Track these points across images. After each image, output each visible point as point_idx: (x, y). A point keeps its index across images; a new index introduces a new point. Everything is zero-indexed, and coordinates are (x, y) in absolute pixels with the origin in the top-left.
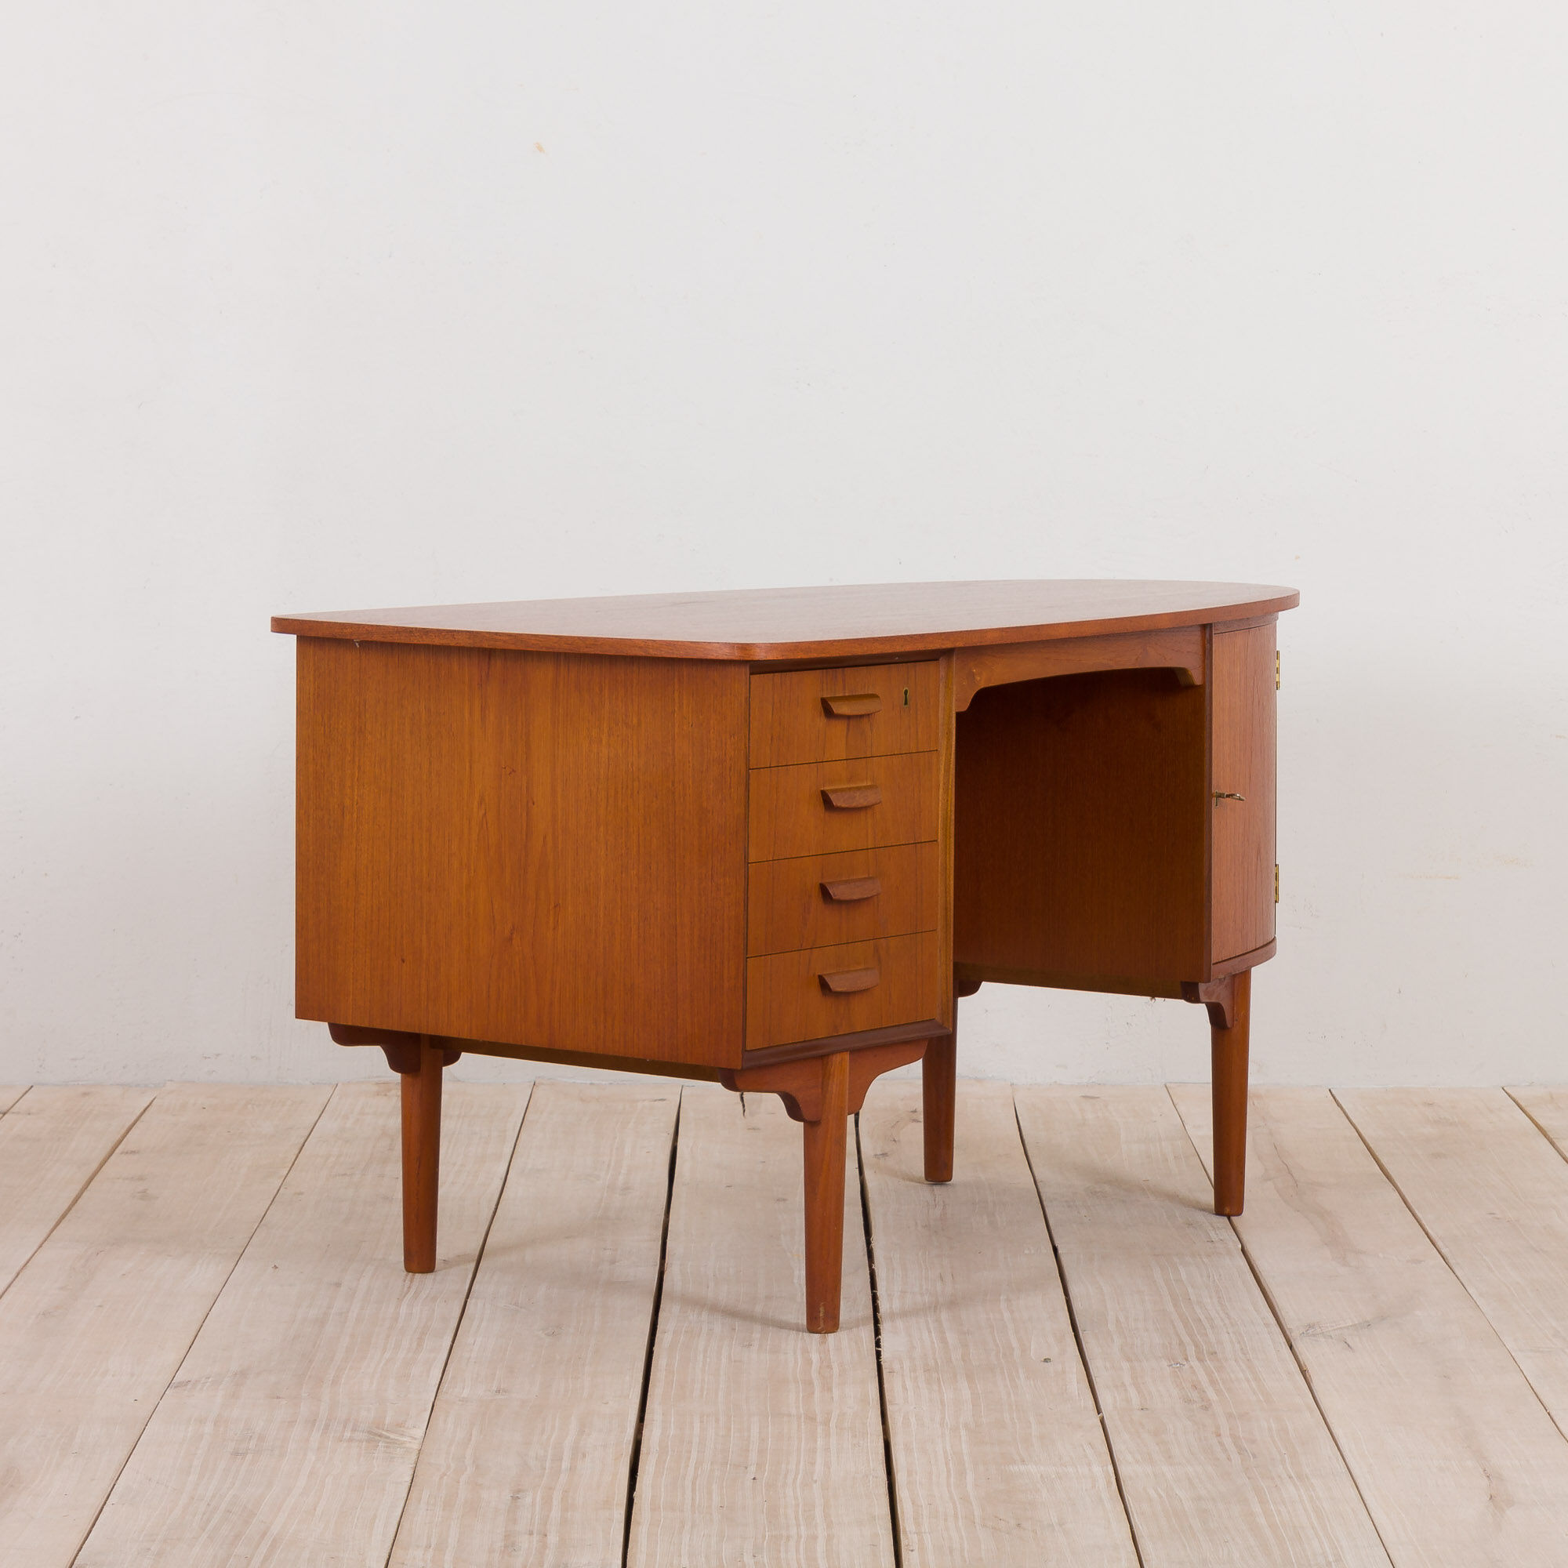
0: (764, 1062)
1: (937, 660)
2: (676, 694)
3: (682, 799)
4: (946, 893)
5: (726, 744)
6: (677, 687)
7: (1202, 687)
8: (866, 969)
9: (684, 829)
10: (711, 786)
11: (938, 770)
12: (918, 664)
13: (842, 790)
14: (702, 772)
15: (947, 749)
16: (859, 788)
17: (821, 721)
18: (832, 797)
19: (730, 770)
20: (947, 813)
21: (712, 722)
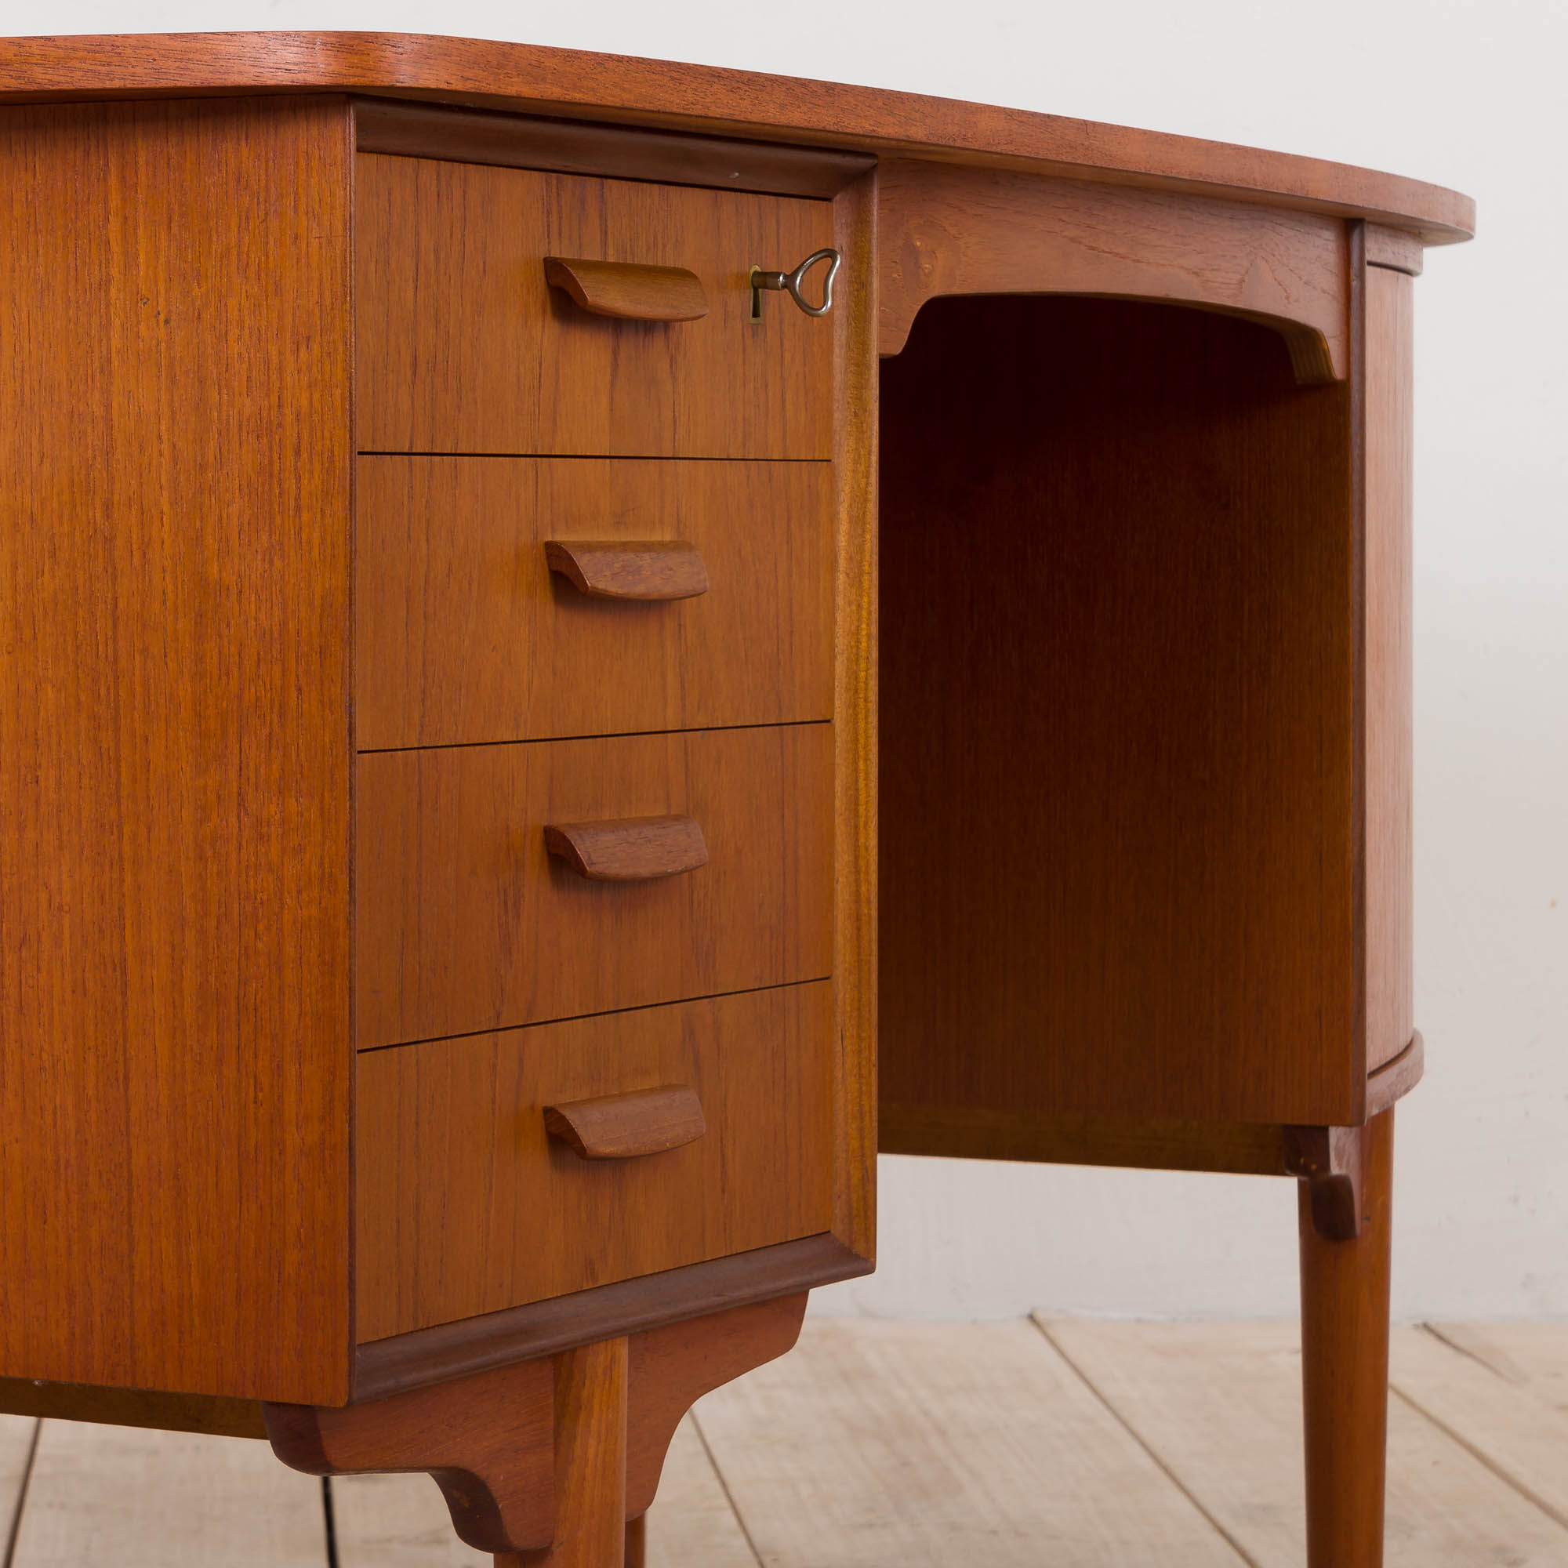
0: (409, 1379)
1: (828, 199)
2: (115, 224)
3: (136, 561)
4: (857, 872)
5: (281, 370)
6: (115, 202)
7: (1343, 387)
8: (666, 1088)
9: (145, 651)
10: (235, 509)
11: (833, 518)
12: (783, 201)
13: (605, 547)
14: (203, 468)
15: (856, 462)
16: (648, 547)
17: (546, 332)
18: (584, 562)
19: (298, 452)
20: (858, 641)
21: (232, 303)
